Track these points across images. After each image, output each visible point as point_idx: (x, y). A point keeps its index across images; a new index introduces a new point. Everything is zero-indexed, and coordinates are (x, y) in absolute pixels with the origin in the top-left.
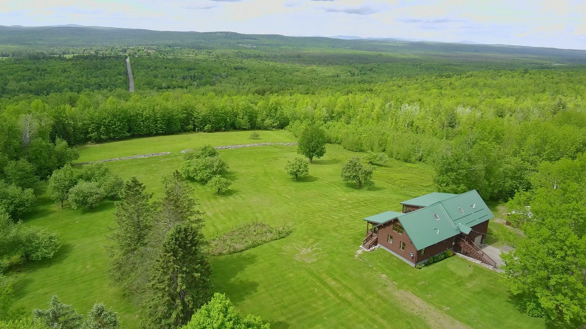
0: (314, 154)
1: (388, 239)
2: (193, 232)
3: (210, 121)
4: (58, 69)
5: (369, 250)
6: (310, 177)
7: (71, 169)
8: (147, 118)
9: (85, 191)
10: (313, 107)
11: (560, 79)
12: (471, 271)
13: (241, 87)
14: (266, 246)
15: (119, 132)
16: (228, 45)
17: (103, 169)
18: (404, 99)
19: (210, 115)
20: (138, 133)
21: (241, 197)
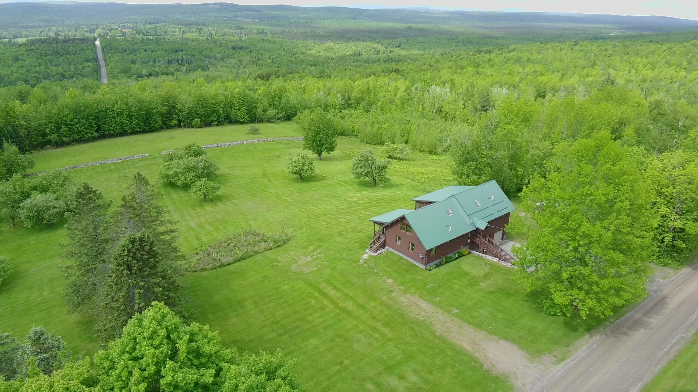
0: (322, 149)
1: (396, 240)
2: (150, 242)
3: (198, 114)
4: (8, 57)
5: (376, 254)
6: (317, 176)
7: (21, 179)
8: (119, 114)
9: (39, 205)
10: (326, 93)
11: (615, 51)
12: (487, 269)
13: (241, 71)
14: (259, 257)
15: (86, 133)
16: (224, 20)
17: (61, 178)
18: (433, 80)
19: (197, 106)
20: (110, 132)
21: (233, 203)
